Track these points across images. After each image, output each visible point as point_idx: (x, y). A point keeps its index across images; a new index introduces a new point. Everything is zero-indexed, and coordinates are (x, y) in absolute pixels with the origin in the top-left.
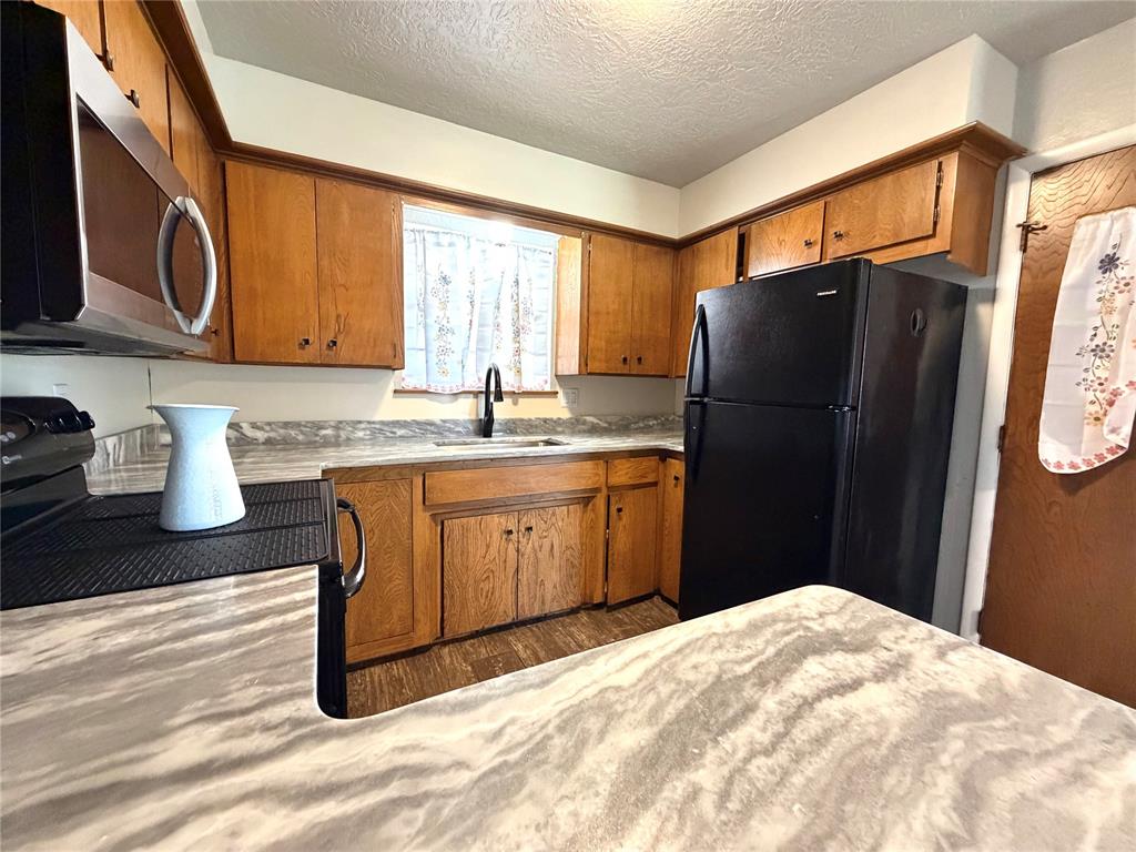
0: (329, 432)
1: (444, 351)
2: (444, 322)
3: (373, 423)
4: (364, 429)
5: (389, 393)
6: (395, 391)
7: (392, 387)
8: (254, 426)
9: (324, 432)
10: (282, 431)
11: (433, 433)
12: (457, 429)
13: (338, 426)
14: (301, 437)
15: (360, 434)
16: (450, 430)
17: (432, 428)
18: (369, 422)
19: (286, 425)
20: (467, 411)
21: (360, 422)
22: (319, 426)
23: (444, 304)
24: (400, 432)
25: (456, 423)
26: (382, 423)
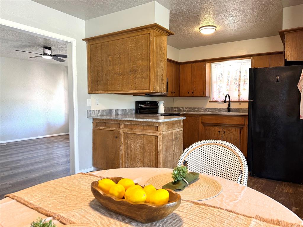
0: (197, 110)
1: (219, 92)
2: (220, 85)
3: (205, 108)
4: (203, 109)
5: (209, 102)
6: (210, 101)
7: (209, 100)
8: (185, 108)
9: (196, 110)
10: (189, 109)
11: (217, 111)
12: (223, 110)
13: (198, 108)
14: (192, 110)
15: (202, 110)
16: (221, 111)
17: (217, 110)
18: (204, 108)
19: (190, 108)
20: (225, 106)
21: (202, 108)
22: (195, 108)
23: (221, 81)
24: (210, 110)
25: (223, 109)
26: (207, 108)
